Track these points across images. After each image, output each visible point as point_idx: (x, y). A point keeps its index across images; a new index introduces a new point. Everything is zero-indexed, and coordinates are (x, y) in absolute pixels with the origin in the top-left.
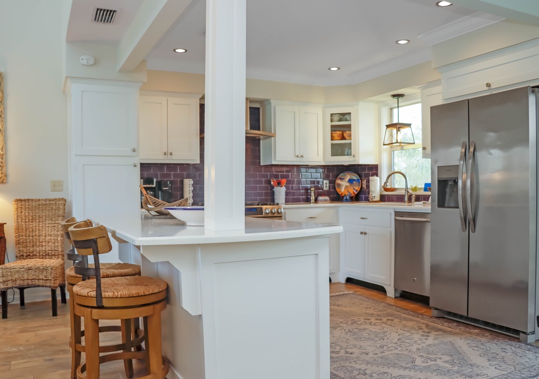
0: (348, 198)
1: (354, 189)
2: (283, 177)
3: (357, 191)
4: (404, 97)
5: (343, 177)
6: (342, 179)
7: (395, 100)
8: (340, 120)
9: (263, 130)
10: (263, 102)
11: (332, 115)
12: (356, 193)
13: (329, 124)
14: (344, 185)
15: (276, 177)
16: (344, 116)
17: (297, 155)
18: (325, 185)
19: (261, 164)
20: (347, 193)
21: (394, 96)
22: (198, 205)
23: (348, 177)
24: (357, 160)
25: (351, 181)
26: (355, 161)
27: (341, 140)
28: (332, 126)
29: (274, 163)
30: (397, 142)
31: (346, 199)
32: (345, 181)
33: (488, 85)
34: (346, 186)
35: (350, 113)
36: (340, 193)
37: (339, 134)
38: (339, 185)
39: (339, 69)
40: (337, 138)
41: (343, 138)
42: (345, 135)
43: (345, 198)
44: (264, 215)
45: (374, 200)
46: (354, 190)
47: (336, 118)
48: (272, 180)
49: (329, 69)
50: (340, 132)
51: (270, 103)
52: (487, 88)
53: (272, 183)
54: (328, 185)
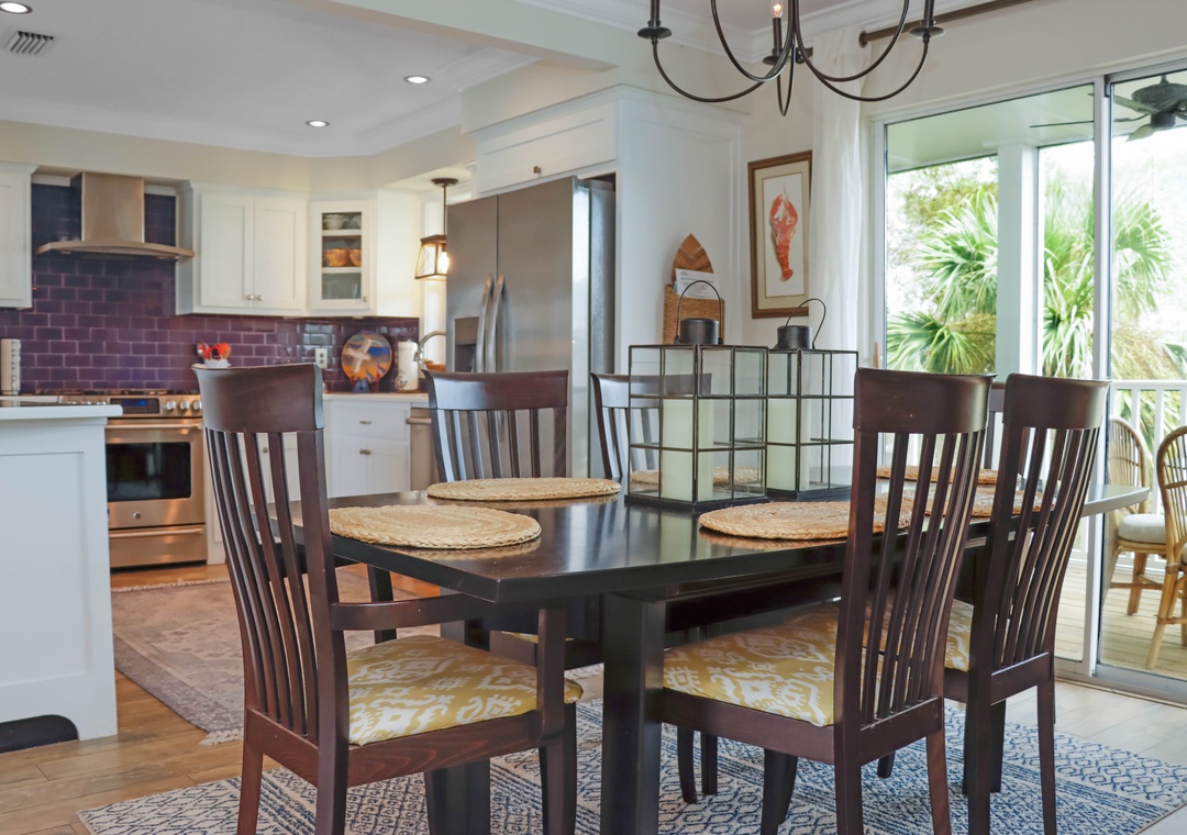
0: (364, 385)
1: (379, 367)
2: (225, 339)
3: (383, 370)
4: (457, 185)
5: (358, 343)
6: (356, 347)
7: (439, 189)
8: (344, 227)
9: (182, 246)
10: (181, 186)
11: (325, 216)
12: (382, 374)
13: (319, 233)
14: (360, 360)
15: (210, 339)
16: (351, 219)
17: (247, 294)
18: (318, 358)
19: (178, 313)
20: (364, 375)
21: (437, 181)
22: (34, 393)
23: (369, 343)
24: (371, 307)
25: (373, 351)
26: (368, 310)
27: (345, 265)
28: (325, 239)
29: (196, 310)
30: (436, 273)
31: (361, 388)
32: (361, 351)
33: (537, 170)
34: (364, 363)
35: (359, 214)
36: (350, 376)
37: (341, 255)
38: (350, 360)
39: (327, 124)
40: (336, 262)
41: (349, 263)
42: (352, 256)
43: (358, 385)
44: (161, 413)
45: (406, 388)
46: (378, 369)
47: (334, 222)
48: (199, 346)
49: (308, 123)
50: (342, 252)
51: (191, 190)
52: (536, 176)
53: (200, 351)
54: (325, 359)
